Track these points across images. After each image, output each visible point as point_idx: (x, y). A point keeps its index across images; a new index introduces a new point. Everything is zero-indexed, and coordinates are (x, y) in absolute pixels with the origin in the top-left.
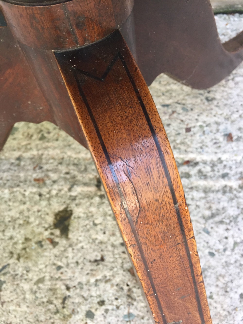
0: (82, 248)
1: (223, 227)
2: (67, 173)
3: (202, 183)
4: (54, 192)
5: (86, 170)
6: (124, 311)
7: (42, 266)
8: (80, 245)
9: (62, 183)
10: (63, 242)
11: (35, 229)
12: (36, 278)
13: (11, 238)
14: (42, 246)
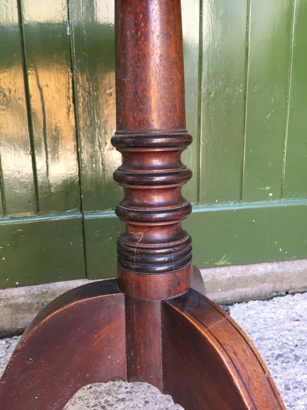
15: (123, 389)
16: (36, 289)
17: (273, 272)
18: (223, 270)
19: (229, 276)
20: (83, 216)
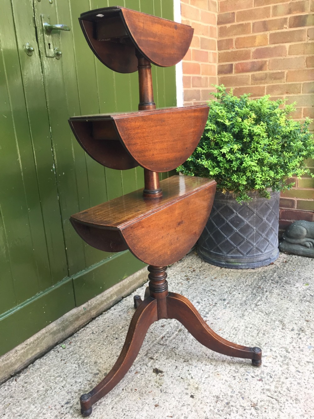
1: (186, 340)
2: (140, 365)
3: (171, 338)
4: (145, 370)
5: (143, 360)
6: (193, 367)
7: (168, 380)
8: (168, 370)
9: (143, 367)
10: (164, 374)
11: (154, 379)
12: (171, 383)
13: (152, 386)
14: (161, 379)
19: (128, 282)
20: (73, 280)
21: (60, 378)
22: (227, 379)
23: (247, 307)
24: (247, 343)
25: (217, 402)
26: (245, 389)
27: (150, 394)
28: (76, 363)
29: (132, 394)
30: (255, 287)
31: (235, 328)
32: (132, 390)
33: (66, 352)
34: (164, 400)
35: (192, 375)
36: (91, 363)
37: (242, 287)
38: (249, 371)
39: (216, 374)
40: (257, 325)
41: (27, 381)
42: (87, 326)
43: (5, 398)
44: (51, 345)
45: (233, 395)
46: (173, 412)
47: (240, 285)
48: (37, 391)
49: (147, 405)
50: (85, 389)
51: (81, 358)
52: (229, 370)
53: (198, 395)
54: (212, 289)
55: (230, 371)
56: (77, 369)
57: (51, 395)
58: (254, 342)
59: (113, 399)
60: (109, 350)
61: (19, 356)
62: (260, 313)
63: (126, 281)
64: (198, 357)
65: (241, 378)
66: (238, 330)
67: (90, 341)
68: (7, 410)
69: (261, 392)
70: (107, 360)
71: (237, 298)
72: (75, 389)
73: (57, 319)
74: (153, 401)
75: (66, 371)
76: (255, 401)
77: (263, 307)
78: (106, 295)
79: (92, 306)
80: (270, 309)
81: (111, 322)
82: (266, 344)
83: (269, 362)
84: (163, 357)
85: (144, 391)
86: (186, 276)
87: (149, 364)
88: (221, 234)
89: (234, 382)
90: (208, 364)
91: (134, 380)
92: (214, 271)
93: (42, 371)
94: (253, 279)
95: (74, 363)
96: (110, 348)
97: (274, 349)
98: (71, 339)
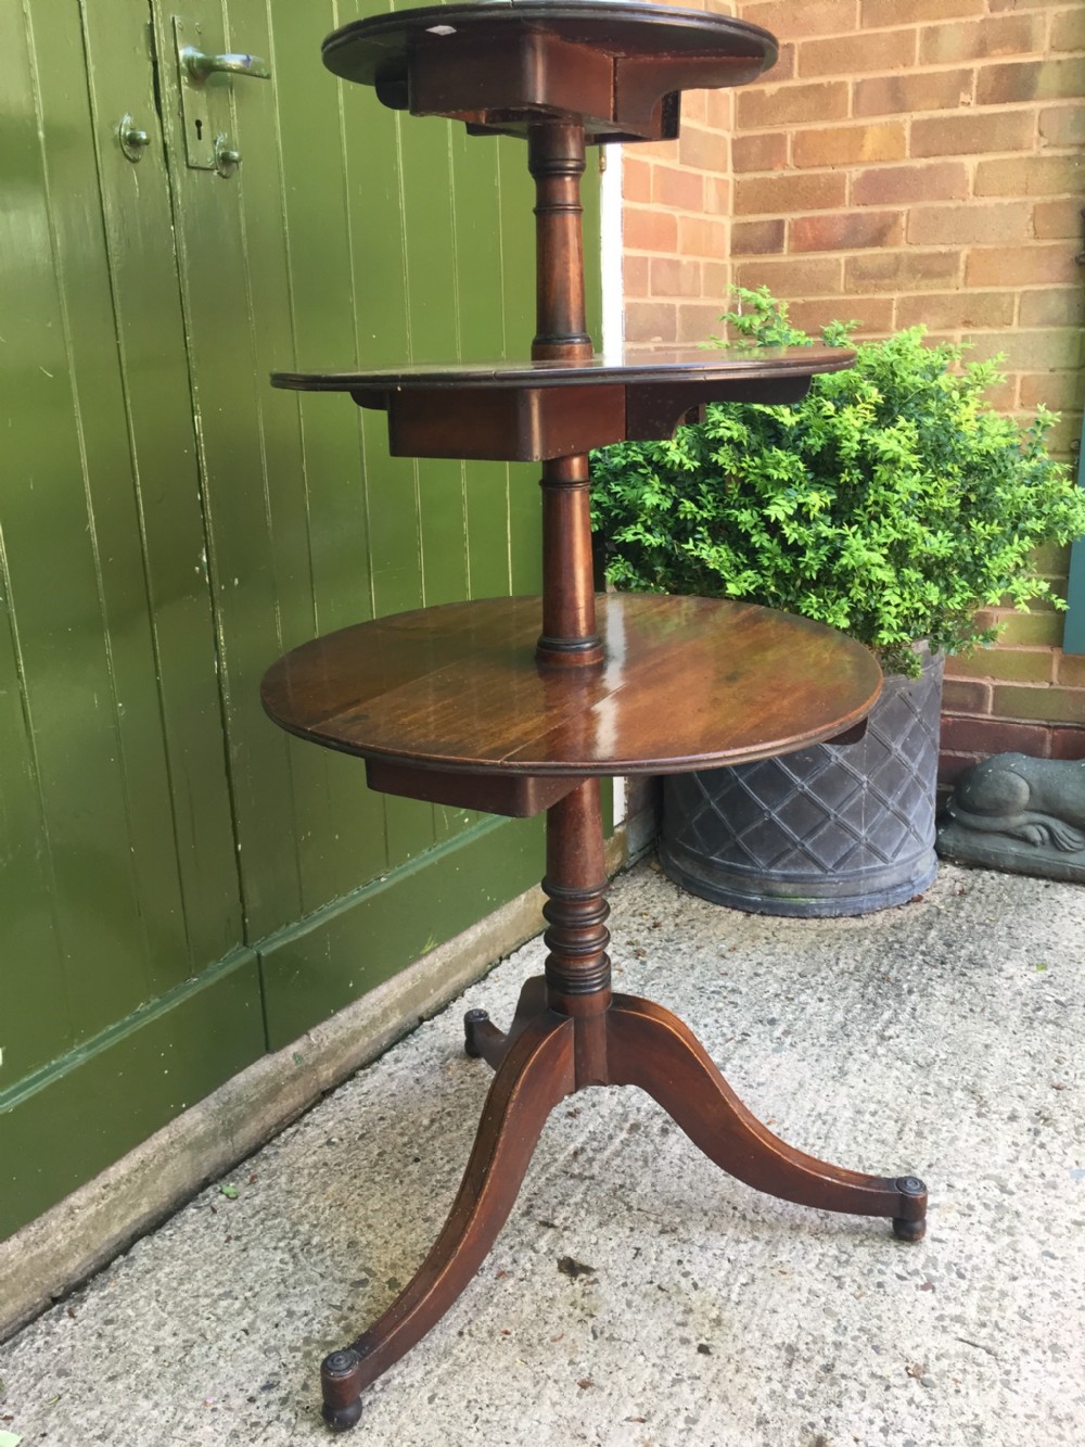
0: (614, 1261)
1: (659, 1160)
2: (511, 1248)
3: (607, 1153)
4: (528, 1266)
5: (519, 1231)
6: (696, 1250)
7: (614, 1298)
8: (610, 1261)
9: (522, 1255)
10: (597, 1275)
11: (564, 1294)
12: (624, 1307)
13: (561, 1318)
14: (591, 1293)
15: (440, 1163)
16: (212, 1102)
17: (484, 935)
18: (430, 957)
19: (439, 964)
20: (259, 956)
21: (230, 1301)
22: (817, 1286)
23: (851, 1044)
24: (867, 1164)
25: (790, 1366)
26: (879, 1318)
27: (557, 1345)
28: (282, 1248)
29: (493, 1346)
30: (871, 978)
31: (820, 1114)
32: (491, 1333)
33: (240, 1209)
34: (608, 1365)
35: (696, 1277)
36: (336, 1246)
37: (826, 978)
38: (885, 1259)
39: (775, 1271)
40: (892, 1105)
41: (112, 1314)
42: (307, 1118)
43: (39, 1377)
44: (187, 1187)
45: (841, 1339)
46: (647, 1406)
47: (819, 970)
48: (153, 1348)
49: (550, 1383)
50: (325, 1335)
51: (298, 1231)
52: (818, 1257)
53: (723, 1346)
54: (726, 988)
55: (821, 1261)
56: (290, 1267)
57: (207, 1360)
58: (890, 1161)
59: (428, 1368)
60: (394, 1200)
61: (80, 1228)
62: (899, 1063)
63: (434, 961)
64: (706, 1214)
65: (863, 1283)
66: (831, 1121)
67: (321, 1171)
68: (52, 1420)
69: (934, 1327)
70: (391, 1234)
71: (816, 1014)
72: (289, 1337)
73: (207, 1096)
74: (569, 1369)
75: (252, 1275)
76: (917, 1357)
77: (904, 1043)
78: (366, 1010)
79: (323, 1050)
80: (930, 1050)
81: (389, 1105)
82: (930, 1166)
83: (947, 1225)
84: (589, 1219)
85: (536, 1336)
86: (630, 943)
87: (543, 1245)
88: (750, 798)
89: (839, 1296)
90: (743, 1238)
91: (495, 1300)
92: (723, 928)
93: (164, 1280)
94: (860, 949)
95: (275, 1248)
96: (398, 1193)
97: (959, 1184)
98: (255, 1165)
